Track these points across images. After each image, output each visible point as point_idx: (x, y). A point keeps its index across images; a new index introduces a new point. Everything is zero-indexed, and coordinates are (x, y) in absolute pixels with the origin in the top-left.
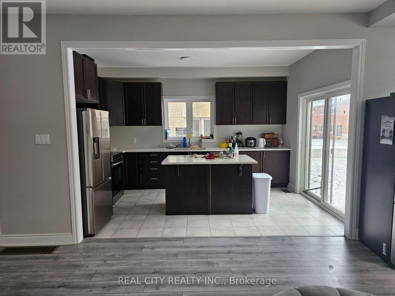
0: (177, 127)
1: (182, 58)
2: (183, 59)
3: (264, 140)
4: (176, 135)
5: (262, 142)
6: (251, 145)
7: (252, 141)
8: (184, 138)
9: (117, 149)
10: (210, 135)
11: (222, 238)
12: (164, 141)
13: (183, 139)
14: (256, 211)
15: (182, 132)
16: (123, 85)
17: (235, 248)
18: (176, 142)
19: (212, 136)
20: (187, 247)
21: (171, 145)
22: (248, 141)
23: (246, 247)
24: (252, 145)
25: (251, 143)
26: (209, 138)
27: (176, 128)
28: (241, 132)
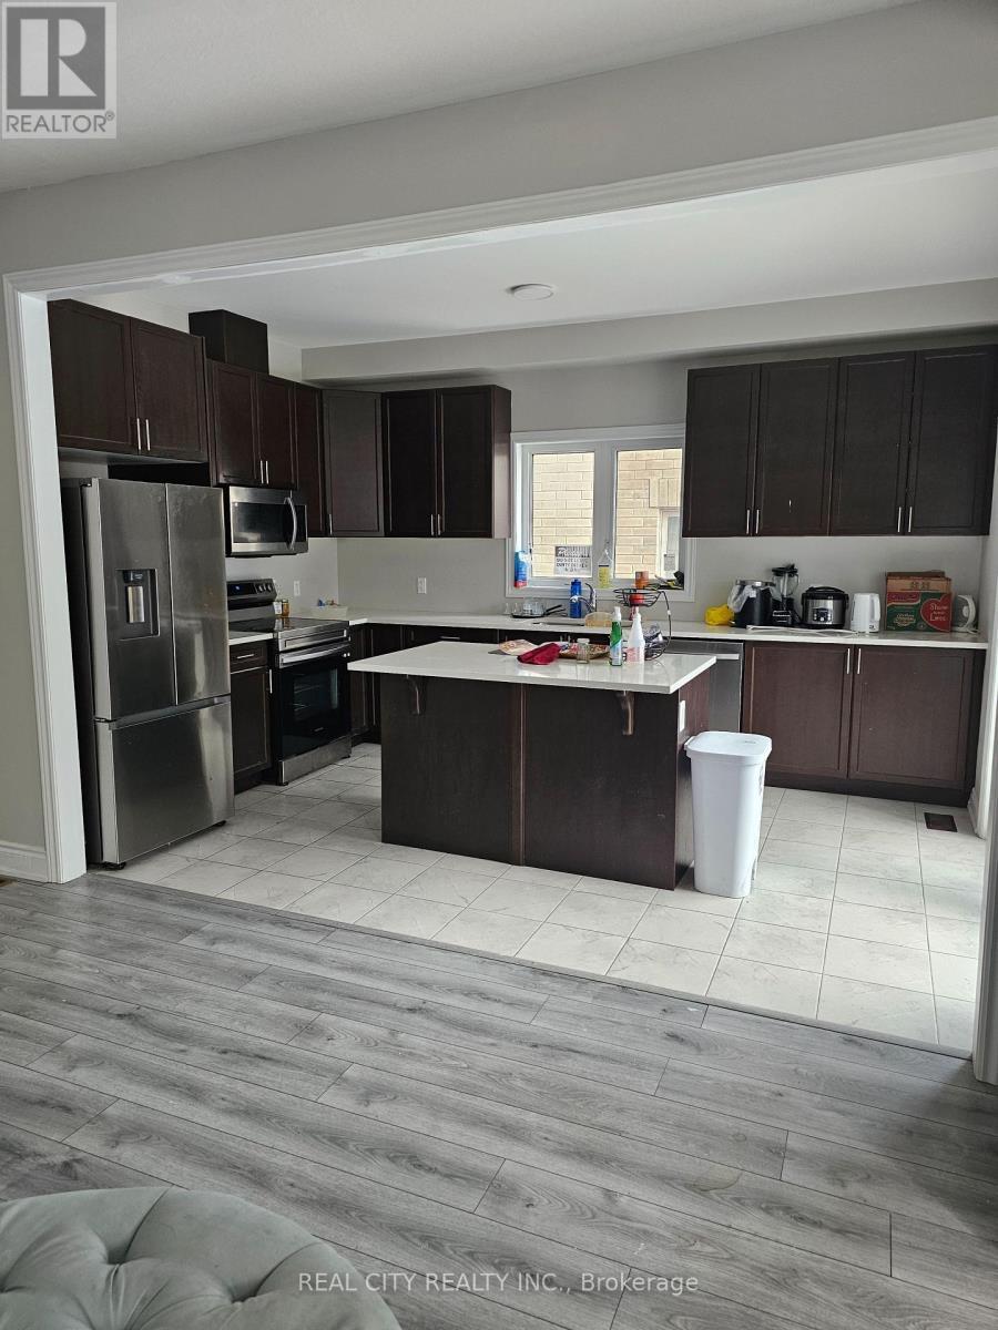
0: (559, 544)
1: (514, 289)
2: (518, 292)
3: (872, 601)
4: (556, 571)
5: (867, 609)
6: (818, 619)
7: (825, 604)
8: (573, 583)
9: (349, 609)
10: (676, 574)
11: (458, 955)
12: (510, 591)
13: (569, 588)
14: (696, 879)
15: (578, 561)
16: (379, 402)
17: (455, 1001)
18: (546, 595)
19: (680, 577)
20: (311, 958)
21: (528, 607)
22: (810, 601)
23: (496, 1004)
24: (822, 619)
25: (823, 613)
26: (669, 587)
27: (557, 548)
28: (793, 566)
